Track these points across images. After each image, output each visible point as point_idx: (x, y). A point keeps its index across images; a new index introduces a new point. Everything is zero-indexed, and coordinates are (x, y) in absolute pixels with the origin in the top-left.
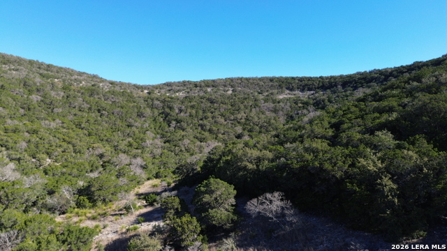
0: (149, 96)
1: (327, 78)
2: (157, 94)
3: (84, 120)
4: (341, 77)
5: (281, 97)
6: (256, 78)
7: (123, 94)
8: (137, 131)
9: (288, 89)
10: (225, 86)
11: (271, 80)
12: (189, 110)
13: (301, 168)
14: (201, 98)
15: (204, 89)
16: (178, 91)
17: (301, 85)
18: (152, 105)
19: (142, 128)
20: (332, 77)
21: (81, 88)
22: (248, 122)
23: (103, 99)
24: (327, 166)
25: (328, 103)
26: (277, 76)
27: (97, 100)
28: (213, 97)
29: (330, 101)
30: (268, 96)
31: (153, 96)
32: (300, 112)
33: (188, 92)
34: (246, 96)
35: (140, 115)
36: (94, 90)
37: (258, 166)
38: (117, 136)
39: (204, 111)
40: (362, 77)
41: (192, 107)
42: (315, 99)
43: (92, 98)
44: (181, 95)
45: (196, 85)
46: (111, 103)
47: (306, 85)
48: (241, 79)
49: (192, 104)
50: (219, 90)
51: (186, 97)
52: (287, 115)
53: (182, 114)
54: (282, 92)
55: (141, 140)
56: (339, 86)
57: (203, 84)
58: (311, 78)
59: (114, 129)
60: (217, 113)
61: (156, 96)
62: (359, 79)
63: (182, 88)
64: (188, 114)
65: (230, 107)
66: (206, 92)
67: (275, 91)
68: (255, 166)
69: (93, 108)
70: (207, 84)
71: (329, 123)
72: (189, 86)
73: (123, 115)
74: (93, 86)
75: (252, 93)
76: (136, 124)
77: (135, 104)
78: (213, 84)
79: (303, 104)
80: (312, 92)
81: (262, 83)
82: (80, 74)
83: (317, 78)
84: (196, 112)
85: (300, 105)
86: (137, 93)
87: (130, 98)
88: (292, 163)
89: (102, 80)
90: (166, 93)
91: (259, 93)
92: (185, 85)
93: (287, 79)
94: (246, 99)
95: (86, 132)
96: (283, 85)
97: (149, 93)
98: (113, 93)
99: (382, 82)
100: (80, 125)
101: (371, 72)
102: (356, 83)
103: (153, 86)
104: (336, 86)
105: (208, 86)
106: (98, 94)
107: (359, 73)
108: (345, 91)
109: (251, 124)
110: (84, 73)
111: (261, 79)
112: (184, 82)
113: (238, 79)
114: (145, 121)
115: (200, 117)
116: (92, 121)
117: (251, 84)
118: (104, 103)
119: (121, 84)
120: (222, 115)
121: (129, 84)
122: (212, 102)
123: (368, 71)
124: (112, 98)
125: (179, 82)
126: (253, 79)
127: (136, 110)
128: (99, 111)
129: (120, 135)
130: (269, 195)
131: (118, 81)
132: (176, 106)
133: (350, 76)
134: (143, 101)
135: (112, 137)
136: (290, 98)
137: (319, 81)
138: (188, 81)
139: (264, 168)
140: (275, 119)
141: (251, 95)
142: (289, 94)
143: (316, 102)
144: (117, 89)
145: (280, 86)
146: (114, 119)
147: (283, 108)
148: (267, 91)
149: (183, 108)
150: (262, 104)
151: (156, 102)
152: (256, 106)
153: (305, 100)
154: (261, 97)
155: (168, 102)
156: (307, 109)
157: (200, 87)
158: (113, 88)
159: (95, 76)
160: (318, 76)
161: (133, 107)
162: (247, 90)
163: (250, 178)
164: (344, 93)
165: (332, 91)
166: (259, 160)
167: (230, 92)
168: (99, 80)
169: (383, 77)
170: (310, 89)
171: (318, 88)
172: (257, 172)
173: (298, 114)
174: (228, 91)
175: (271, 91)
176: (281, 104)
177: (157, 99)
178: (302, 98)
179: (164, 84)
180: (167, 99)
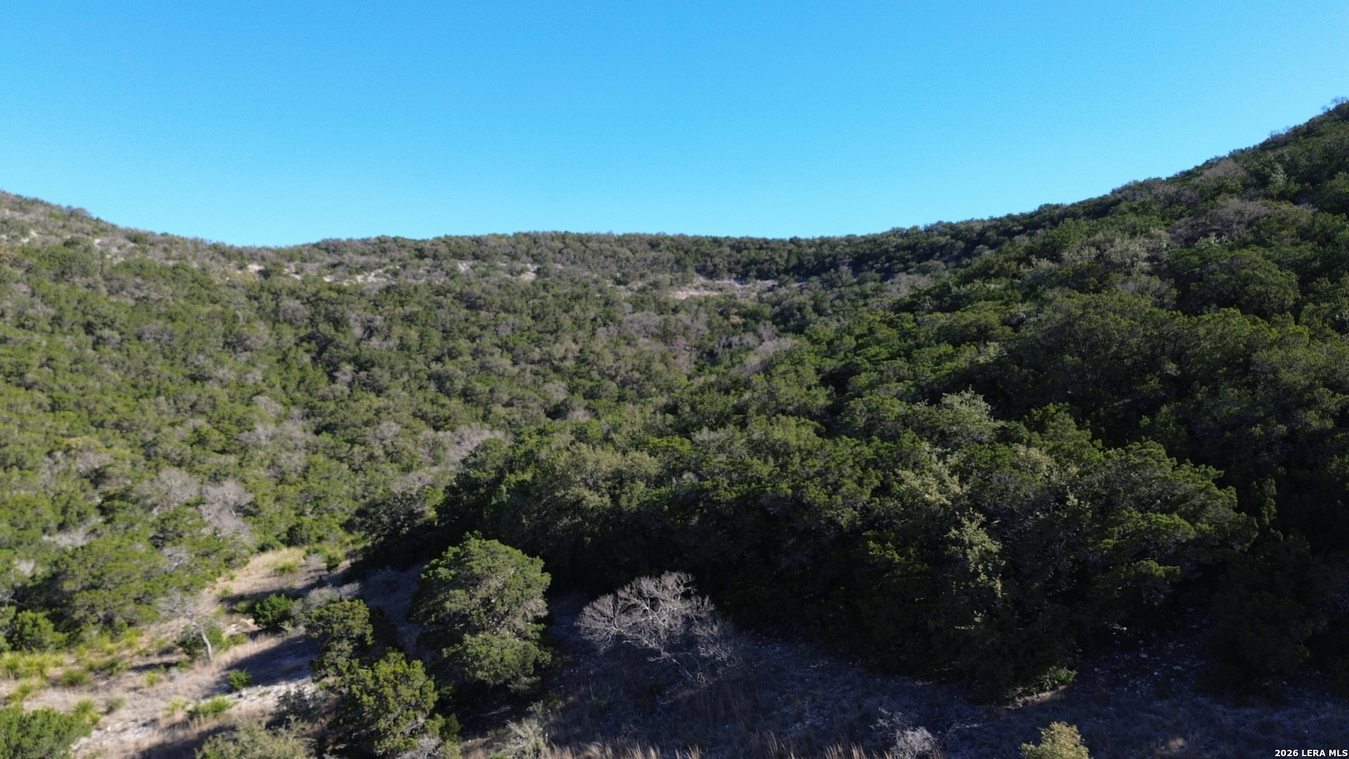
0: (266, 283)
1: (811, 243)
2: (291, 275)
3: (36, 358)
4: (850, 240)
5: (681, 295)
6: (610, 235)
7: (175, 274)
8: (222, 396)
9: (701, 271)
10: (514, 257)
11: (654, 243)
12: (398, 330)
13: (742, 500)
14: (438, 293)
15: (447, 265)
16: (363, 268)
17: (738, 262)
18: (276, 312)
19: (240, 385)
20: (824, 241)
21: (25, 251)
22: (584, 369)
23: (104, 290)
24: (815, 494)
25: (814, 316)
26: (671, 232)
27: (82, 291)
28: (477, 291)
29: (819, 310)
30: (643, 290)
31: (277, 282)
32: (735, 339)
33: (395, 274)
34: (579, 290)
35: (234, 343)
36: (72, 259)
37: (615, 498)
38: (154, 412)
39: (447, 334)
40: (905, 242)
41: (409, 319)
42: (778, 303)
43: (63, 287)
44: (372, 280)
45: (420, 251)
46: (131, 302)
47: (753, 262)
48: (563, 237)
49: (408, 309)
50: (495, 268)
51: (388, 289)
52: (698, 348)
53: (375, 342)
54: (685, 282)
55: (238, 423)
56: (844, 268)
57: (443, 250)
58: (766, 241)
59: (144, 388)
60: (487, 341)
61: (289, 283)
62: (898, 248)
63: (374, 259)
64: (394, 342)
65: (529, 321)
66: (452, 274)
67: (665, 277)
68: (607, 500)
69: (68, 317)
70: (457, 248)
71: (818, 371)
72: (397, 255)
73: (175, 343)
74: (66, 244)
75: (596, 282)
76: (220, 373)
77: (218, 308)
78: (477, 249)
79: (744, 316)
80: (770, 283)
81: (624, 252)
82: (23, 204)
83: (782, 242)
84: (421, 337)
85: (736, 320)
86: (225, 273)
87: (201, 287)
88: (716, 487)
89: (101, 228)
90: (320, 275)
91: (619, 282)
92: (384, 251)
93: (697, 241)
94: (577, 298)
95: (43, 398)
96: (689, 261)
97: (265, 274)
98: (141, 270)
99: (958, 259)
100: (21, 375)
101: (929, 230)
102: (889, 259)
103: (279, 252)
104: (836, 267)
105: (461, 257)
106: (85, 273)
107: (897, 232)
108: (860, 283)
109: (595, 374)
110: (35, 202)
111: (624, 241)
112: (382, 241)
113: (555, 236)
114: (253, 364)
115: (434, 351)
116: (64, 361)
117: (595, 253)
118: (105, 304)
119: (169, 243)
120: (505, 347)
121: (196, 243)
122: (472, 305)
123: (921, 227)
124: (138, 287)
125: (365, 242)
126: (600, 239)
127: (220, 328)
128: (89, 328)
129: (164, 407)
130: (647, 585)
131: (159, 231)
132: (355, 316)
133: (873, 240)
134: (243, 299)
135: (137, 416)
136: (707, 299)
137: (790, 252)
138: (395, 240)
139: (634, 504)
140: (663, 359)
141: (593, 288)
142: (705, 286)
143: (781, 314)
144: (155, 257)
145: (678, 262)
146: (144, 355)
147: (687, 328)
148: (642, 276)
149: (379, 321)
150: (625, 313)
151: (289, 303)
152: (608, 320)
153: (750, 304)
154: (623, 293)
155: (330, 301)
156: (755, 331)
157: (435, 257)
158: (138, 255)
159: (73, 214)
160: (787, 236)
161: (209, 315)
162: (582, 273)
163: (591, 534)
164: (857, 289)
165: (823, 281)
166: (619, 479)
167: (529, 277)
168: (88, 228)
169: (961, 244)
170: (763, 275)
171: (786, 271)
172: (613, 517)
173: (730, 346)
174: (522, 271)
175: (652, 278)
176: (682, 315)
177: (292, 293)
178: (742, 301)
179: (317, 246)
180: (325, 294)
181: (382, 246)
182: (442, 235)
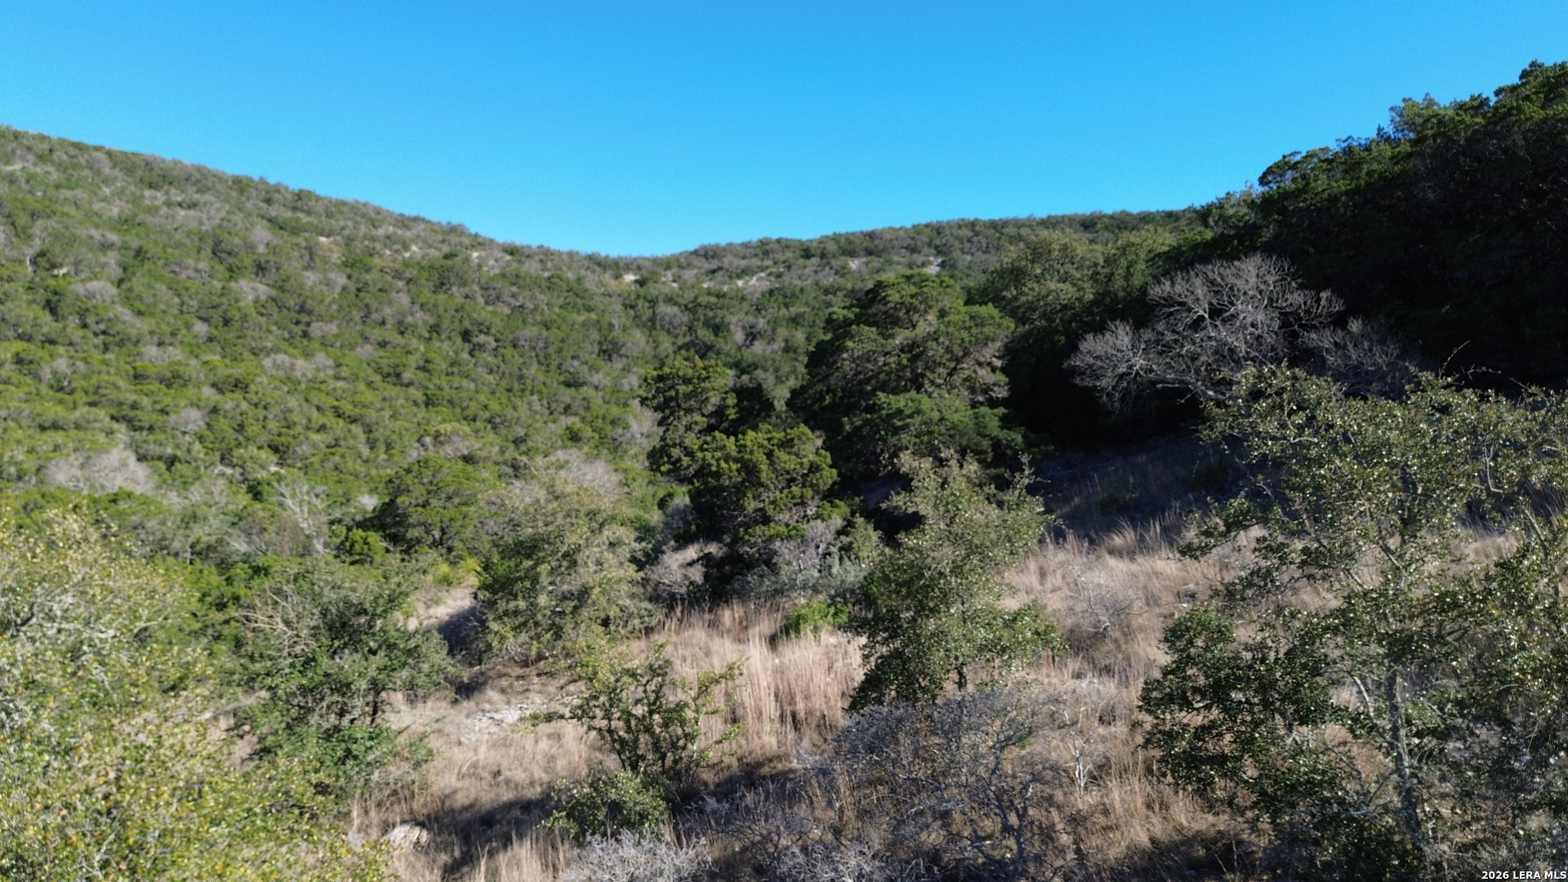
0: (642, 291)
2: (667, 283)
3: (413, 360)
7: (551, 285)
8: (596, 398)
10: (913, 250)
12: (782, 332)
14: (826, 292)
15: (837, 263)
16: (744, 273)
18: (652, 320)
19: (616, 390)
21: (406, 264)
23: (481, 301)
26: (1109, 210)
27: (460, 300)
31: (653, 289)
35: (609, 351)
36: (450, 269)
38: (527, 409)
43: (441, 297)
44: (755, 284)
45: (806, 252)
46: (507, 311)
48: (973, 225)
49: (793, 310)
50: (890, 262)
51: (771, 293)
53: (758, 347)
55: (613, 422)
57: (832, 247)
59: (518, 385)
61: (666, 290)
63: (756, 262)
64: (779, 344)
66: (842, 272)
69: (445, 324)
70: (847, 246)
72: (780, 257)
73: (551, 350)
74: (446, 257)
76: (596, 378)
77: (593, 316)
78: (872, 245)
82: (404, 222)
86: (601, 284)
87: (577, 296)
89: (478, 242)
90: (699, 281)
92: (766, 253)
95: (419, 396)
97: (641, 283)
98: (516, 279)
100: (398, 375)
103: (656, 261)
105: (852, 254)
106: (464, 284)
110: (417, 219)
111: (1049, 223)
112: (764, 243)
113: (962, 224)
114: (626, 370)
116: (441, 365)
117: (1013, 240)
118: (482, 311)
119: (545, 255)
121: (572, 255)
124: (513, 296)
125: (746, 245)
126: (1020, 223)
127: (595, 335)
128: (466, 336)
129: (537, 406)
131: (534, 244)
132: (737, 322)
134: (618, 307)
135: (509, 413)
138: (778, 241)
144: (531, 267)
146: (519, 360)
149: (761, 323)
151: (664, 309)
155: (708, 307)
157: (823, 256)
158: (515, 265)
159: (454, 230)
161: (584, 325)
167: (933, 269)
168: (467, 241)
174: (923, 265)
177: (670, 300)
179: (695, 253)
180: (703, 300)
181: (764, 248)
182: (830, 233)
